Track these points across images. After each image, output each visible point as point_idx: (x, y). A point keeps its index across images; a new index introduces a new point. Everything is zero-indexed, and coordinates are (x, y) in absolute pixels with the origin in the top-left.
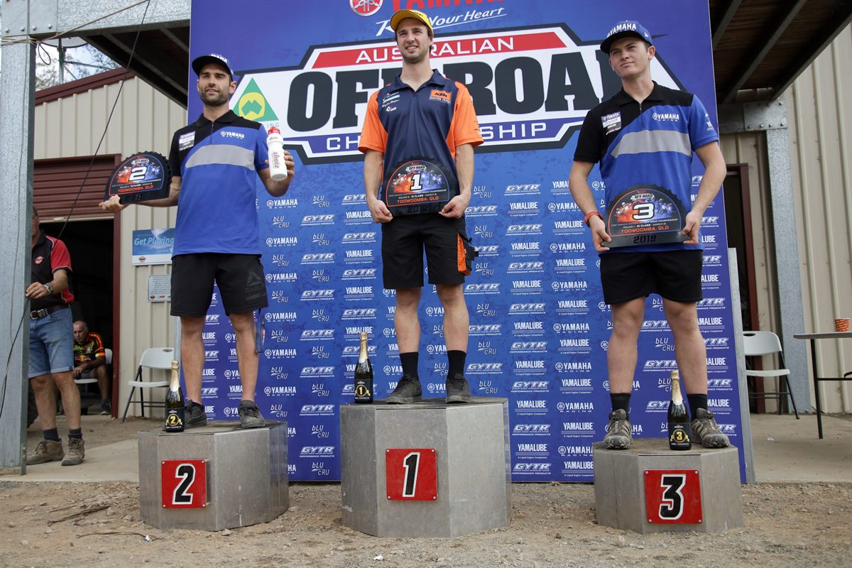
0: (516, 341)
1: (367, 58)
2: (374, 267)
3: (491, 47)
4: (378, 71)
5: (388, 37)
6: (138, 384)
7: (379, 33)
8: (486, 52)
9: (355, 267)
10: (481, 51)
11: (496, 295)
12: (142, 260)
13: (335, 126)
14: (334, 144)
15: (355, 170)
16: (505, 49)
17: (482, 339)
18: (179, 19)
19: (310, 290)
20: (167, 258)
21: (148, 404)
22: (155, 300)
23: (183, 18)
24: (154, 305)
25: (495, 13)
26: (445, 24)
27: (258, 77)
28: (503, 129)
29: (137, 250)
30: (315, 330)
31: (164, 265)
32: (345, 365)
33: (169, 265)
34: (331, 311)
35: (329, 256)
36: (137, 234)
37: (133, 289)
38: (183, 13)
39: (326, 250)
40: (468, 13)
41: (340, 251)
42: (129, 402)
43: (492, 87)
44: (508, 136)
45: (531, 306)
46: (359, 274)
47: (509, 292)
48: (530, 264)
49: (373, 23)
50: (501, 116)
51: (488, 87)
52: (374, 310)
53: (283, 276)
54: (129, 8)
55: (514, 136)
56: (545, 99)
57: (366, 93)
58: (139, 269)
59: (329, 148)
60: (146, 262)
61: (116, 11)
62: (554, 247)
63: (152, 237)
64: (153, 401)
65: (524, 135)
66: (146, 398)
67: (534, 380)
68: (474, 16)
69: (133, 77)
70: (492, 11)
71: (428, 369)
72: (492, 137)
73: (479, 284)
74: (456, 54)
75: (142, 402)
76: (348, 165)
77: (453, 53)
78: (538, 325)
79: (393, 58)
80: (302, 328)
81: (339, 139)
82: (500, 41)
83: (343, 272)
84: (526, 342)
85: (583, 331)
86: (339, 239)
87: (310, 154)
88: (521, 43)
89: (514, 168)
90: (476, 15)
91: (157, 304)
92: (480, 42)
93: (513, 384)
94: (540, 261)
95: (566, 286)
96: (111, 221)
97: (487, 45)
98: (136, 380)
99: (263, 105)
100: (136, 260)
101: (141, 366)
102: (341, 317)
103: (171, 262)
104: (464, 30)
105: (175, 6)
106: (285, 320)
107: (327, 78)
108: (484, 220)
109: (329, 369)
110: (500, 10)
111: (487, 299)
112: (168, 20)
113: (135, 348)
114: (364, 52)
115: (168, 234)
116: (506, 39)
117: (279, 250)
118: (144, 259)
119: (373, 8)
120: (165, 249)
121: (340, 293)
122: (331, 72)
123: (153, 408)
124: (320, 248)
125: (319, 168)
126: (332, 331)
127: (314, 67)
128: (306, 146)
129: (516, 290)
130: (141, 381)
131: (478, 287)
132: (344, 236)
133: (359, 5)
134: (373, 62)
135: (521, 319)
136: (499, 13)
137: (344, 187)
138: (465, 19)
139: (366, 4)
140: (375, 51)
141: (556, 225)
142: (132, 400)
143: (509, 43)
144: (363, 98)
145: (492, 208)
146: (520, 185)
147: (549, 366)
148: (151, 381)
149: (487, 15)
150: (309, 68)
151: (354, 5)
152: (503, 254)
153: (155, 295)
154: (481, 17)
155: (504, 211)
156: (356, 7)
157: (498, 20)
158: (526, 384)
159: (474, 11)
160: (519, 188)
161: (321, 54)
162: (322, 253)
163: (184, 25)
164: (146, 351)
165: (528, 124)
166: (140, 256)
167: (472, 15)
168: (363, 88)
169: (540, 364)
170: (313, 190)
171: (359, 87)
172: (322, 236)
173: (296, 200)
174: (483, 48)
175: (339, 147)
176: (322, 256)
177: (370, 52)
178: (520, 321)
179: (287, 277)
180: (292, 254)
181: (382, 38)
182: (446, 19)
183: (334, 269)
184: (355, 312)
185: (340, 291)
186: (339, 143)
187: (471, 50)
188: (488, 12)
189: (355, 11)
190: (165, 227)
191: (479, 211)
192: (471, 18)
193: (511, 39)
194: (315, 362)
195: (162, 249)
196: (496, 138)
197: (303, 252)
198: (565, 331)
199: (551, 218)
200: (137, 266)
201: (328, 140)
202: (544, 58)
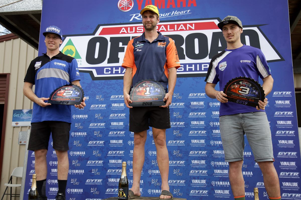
0: (192, 170)
1: (125, 31)
2: (124, 130)
3: (184, 28)
4: (130, 37)
5: (135, 22)
6: (10, 185)
7: (131, 20)
8: (181, 30)
9: (115, 130)
10: (179, 29)
11: (183, 146)
12: (17, 124)
13: (109, 62)
14: (107, 71)
15: (117, 84)
16: (190, 29)
17: (176, 168)
18: (36, 10)
19: (93, 140)
20: (29, 124)
21: (14, 195)
22: (22, 143)
23: (39, 9)
24: (21, 146)
25: (186, 12)
26: (162, 16)
27: (73, 38)
28: (188, 67)
29: (14, 119)
30: (94, 161)
31: (27, 127)
32: (108, 178)
33: (30, 127)
34: (102, 151)
35: (103, 124)
36: (15, 112)
37: (11, 138)
38: (38, 7)
39: (101, 121)
40: (173, 12)
41: (108, 122)
42: (4, 194)
43: (184, 46)
44: (190, 70)
45: (200, 152)
46: (117, 133)
47: (189, 145)
48: (200, 132)
49: (128, 15)
50: (188, 60)
51: (182, 47)
52: (123, 152)
53: (80, 134)
54: (13, 3)
55: (193, 70)
56: (209, 53)
57: (124, 47)
58: (15, 128)
59: (105, 73)
60: (19, 125)
61: (6, 4)
62: (212, 124)
63: (23, 113)
64: (17, 194)
65: (198, 69)
66: (13, 192)
67: (201, 190)
68: (176, 13)
69: (18, 38)
70: (185, 11)
71: (149, 182)
72: (183, 70)
73: (175, 140)
74: (167, 31)
75: (11, 194)
76: (114, 81)
77: (165, 30)
78: (203, 162)
79: (137, 32)
80: (88, 160)
81: (110, 69)
82: (188, 25)
83: (109, 133)
84: (197, 170)
85: (225, 165)
86: (107, 116)
87: (96, 75)
88: (198, 27)
89: (193, 85)
90: (177, 13)
91: (22, 146)
92: (178, 25)
93: (190, 191)
94: (205, 130)
95: (217, 143)
96: (3, 105)
97: (182, 27)
98: (9, 183)
99: (75, 51)
100: (14, 124)
101: (12, 176)
102: (107, 154)
103: (30, 125)
104: (171, 20)
105: (35, 3)
106: (80, 155)
107: (105, 40)
108: (177, 110)
109: (100, 181)
110: (188, 11)
111: (179, 148)
112: (31, 10)
113: (10, 167)
114: (123, 28)
115: (30, 112)
116: (191, 24)
117: (79, 121)
118: (18, 124)
119: (129, 8)
120: (29, 119)
121: (107, 143)
122: (108, 37)
123: (16, 197)
124: (98, 120)
125: (100, 82)
126: (102, 161)
127: (99, 35)
128: (94, 71)
129: (193, 144)
130: (11, 183)
131: (174, 142)
132: (110, 115)
133: (122, 6)
134: (128, 33)
135: (195, 159)
136: (188, 12)
137: (111, 91)
138: (172, 15)
139: (126, 6)
140: (129, 28)
141: (213, 113)
142: (6, 193)
143: (192, 26)
144: (122, 50)
145: (182, 104)
146: (196, 93)
147: (209, 183)
148: (17, 184)
149: (182, 13)
150: (97, 35)
151: (120, 6)
152: (187, 126)
153: (22, 141)
154: (180, 14)
155: (188, 105)
156: (121, 7)
157: (187, 16)
158: (197, 192)
159: (176, 11)
160: (195, 95)
161: (103, 29)
162: (99, 123)
163: (39, 13)
164: (15, 169)
165: (200, 64)
166: (16, 122)
167: (175, 13)
168: (123, 45)
169: (204, 182)
170: (96, 93)
171: (121, 45)
172: (100, 115)
173: (88, 97)
174: (180, 28)
175: (110, 72)
176: (99, 124)
177: (126, 28)
178: (195, 160)
179: (82, 134)
180: (85, 123)
181: (132, 22)
182: (163, 15)
183: (105, 131)
184: (114, 152)
185: (107, 141)
186: (110, 71)
187: (174, 29)
188: (183, 12)
189: (120, 9)
190: (29, 109)
191: (176, 105)
192: (175, 14)
193: (194, 25)
194: (93, 177)
195: (27, 119)
196: (185, 70)
197: (90, 122)
198: (217, 165)
199: (211, 110)
200: (14, 127)
201: (105, 69)
202: (209, 33)
